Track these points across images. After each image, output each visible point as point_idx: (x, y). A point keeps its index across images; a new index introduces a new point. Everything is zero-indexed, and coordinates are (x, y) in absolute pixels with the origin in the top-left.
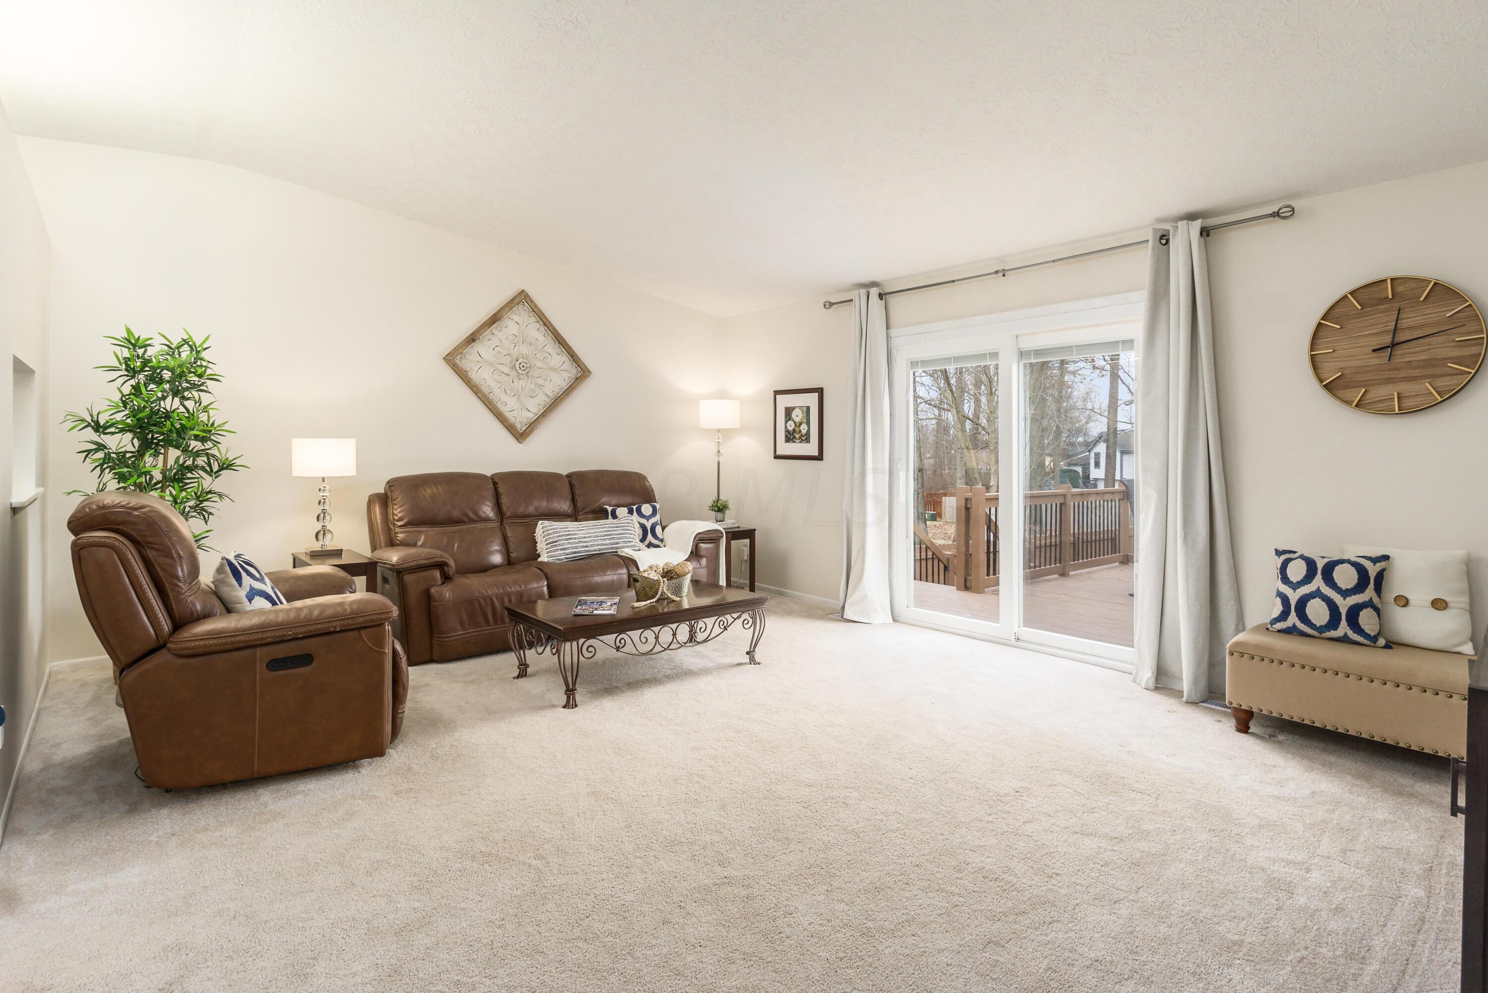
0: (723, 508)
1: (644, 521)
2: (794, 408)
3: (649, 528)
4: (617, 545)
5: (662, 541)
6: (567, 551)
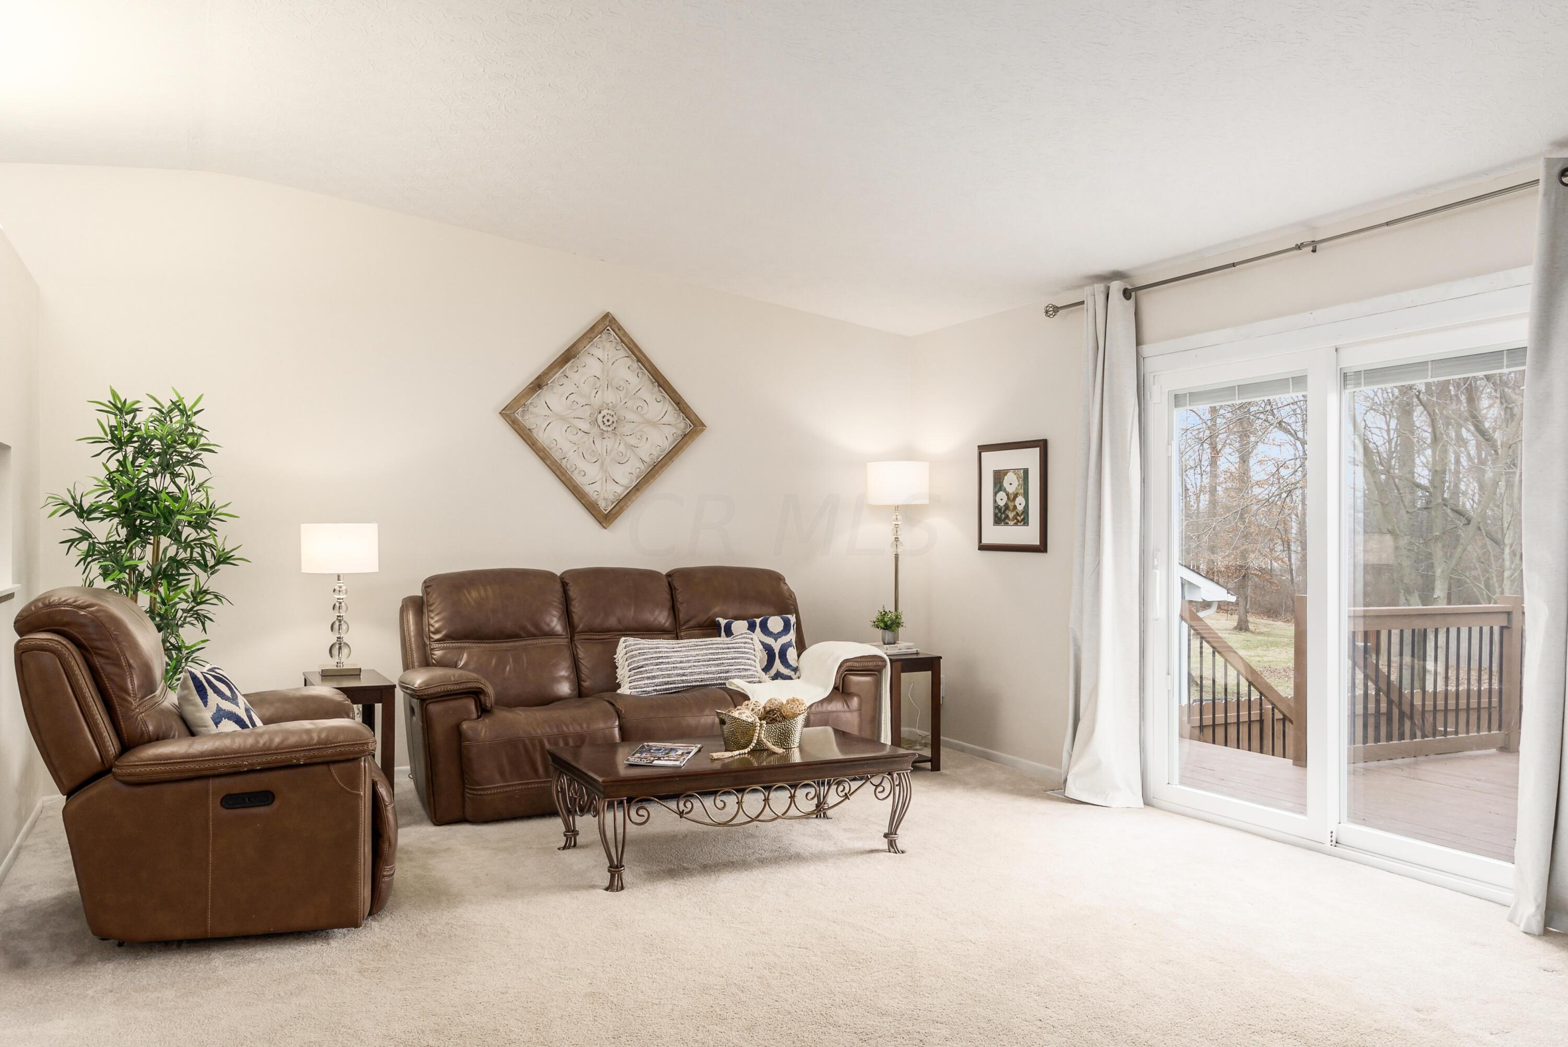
0: (892, 624)
1: (769, 641)
2: (1005, 472)
3: (777, 651)
4: (728, 675)
5: (795, 670)
6: (656, 681)
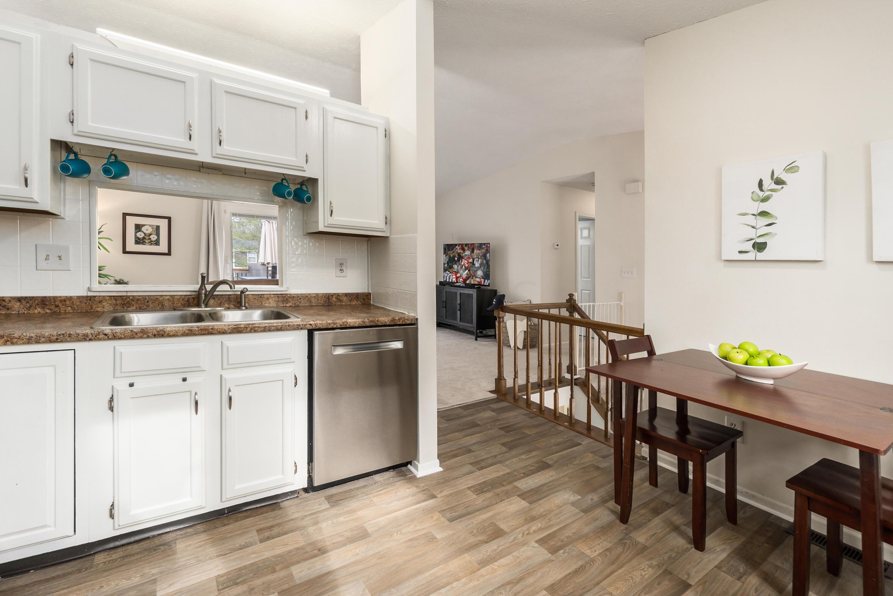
2: (144, 225)
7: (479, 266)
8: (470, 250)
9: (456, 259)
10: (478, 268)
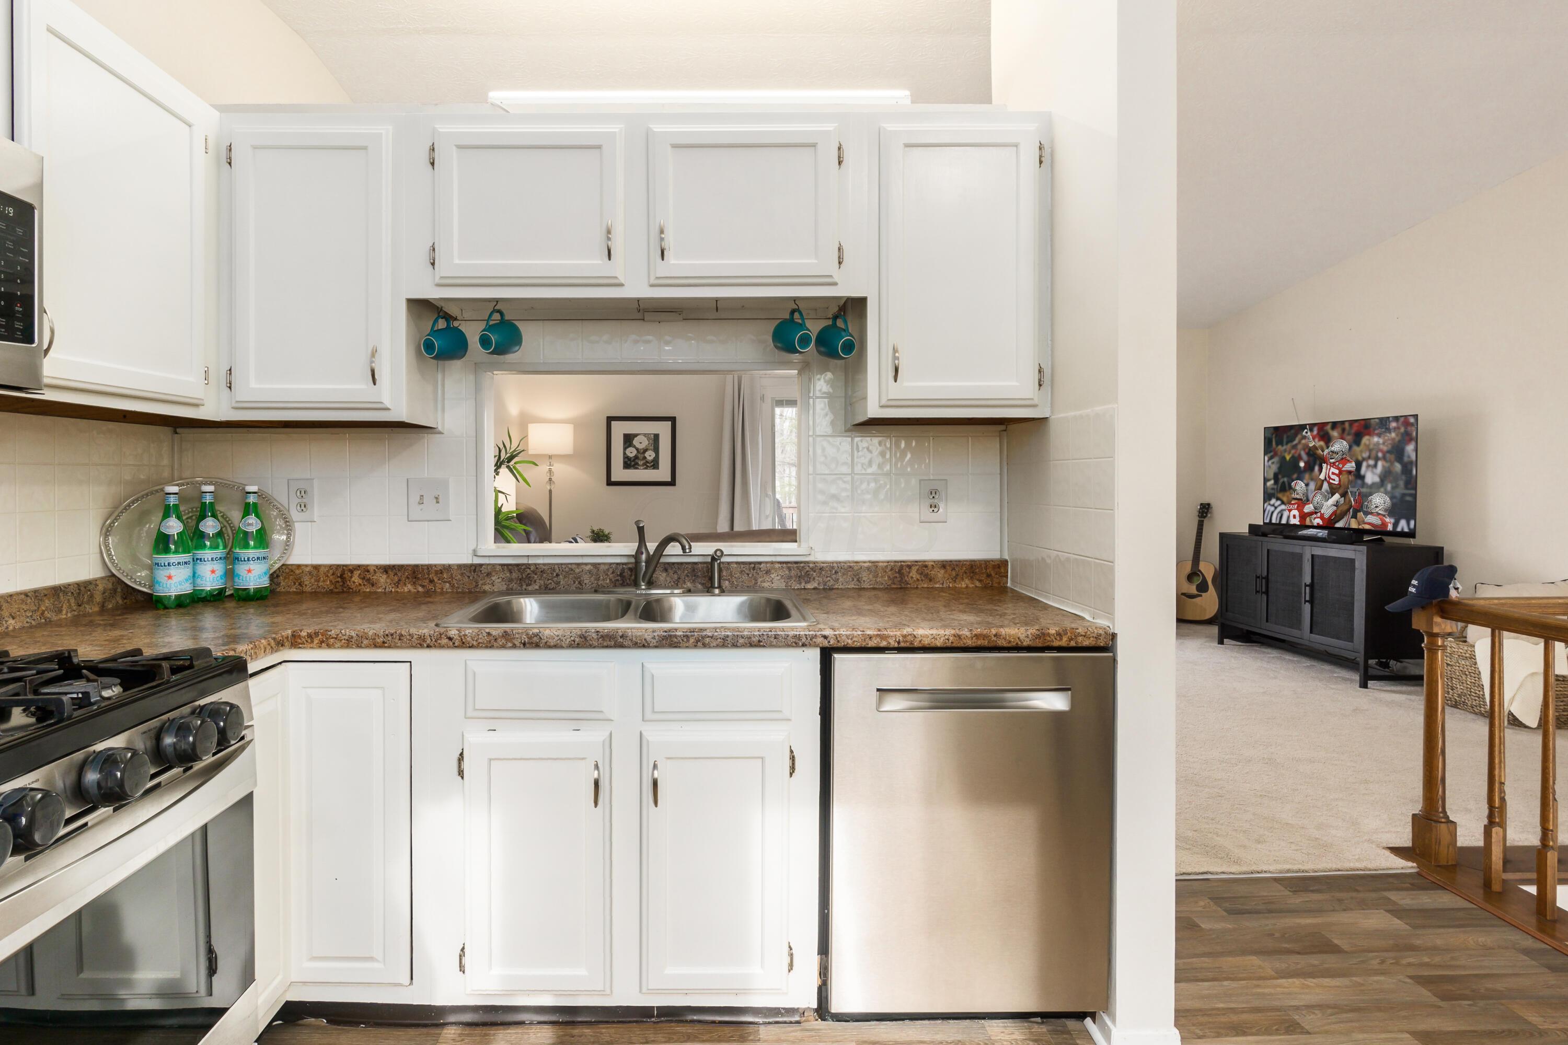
2: (636, 436)
7: (1377, 479)
8: (1349, 438)
9: (1302, 464)
10: (1375, 488)
